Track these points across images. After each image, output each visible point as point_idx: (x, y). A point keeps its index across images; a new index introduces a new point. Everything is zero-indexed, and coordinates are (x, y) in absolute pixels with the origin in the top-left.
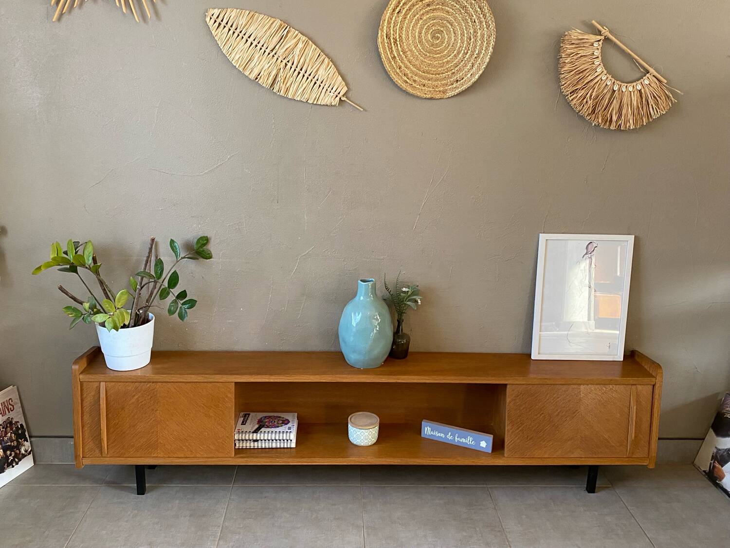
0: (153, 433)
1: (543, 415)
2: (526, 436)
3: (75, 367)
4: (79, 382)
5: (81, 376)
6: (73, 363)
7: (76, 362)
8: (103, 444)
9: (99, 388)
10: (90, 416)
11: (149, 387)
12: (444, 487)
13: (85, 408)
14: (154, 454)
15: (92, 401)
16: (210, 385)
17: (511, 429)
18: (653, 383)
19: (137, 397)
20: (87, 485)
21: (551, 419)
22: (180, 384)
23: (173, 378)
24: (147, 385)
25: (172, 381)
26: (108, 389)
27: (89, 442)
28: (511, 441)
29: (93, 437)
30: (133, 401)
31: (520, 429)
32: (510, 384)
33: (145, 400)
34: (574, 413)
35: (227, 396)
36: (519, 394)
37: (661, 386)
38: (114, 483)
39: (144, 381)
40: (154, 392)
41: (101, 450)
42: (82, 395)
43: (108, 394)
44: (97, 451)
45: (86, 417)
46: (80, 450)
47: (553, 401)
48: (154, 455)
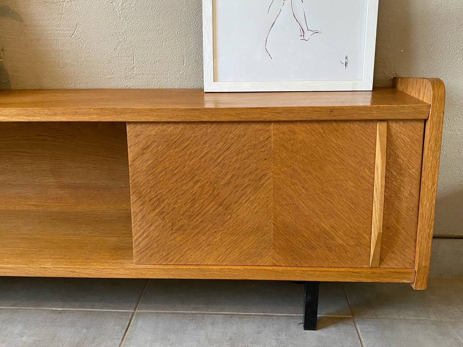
1: (198, 185)
2: (170, 224)
12: (60, 312)
17: (141, 211)
18: (424, 117)
21: (216, 193)
28: (143, 233)
31: (157, 211)
32: (130, 123)
34: (260, 179)
36: (149, 142)
37: (440, 123)
47: (217, 156)
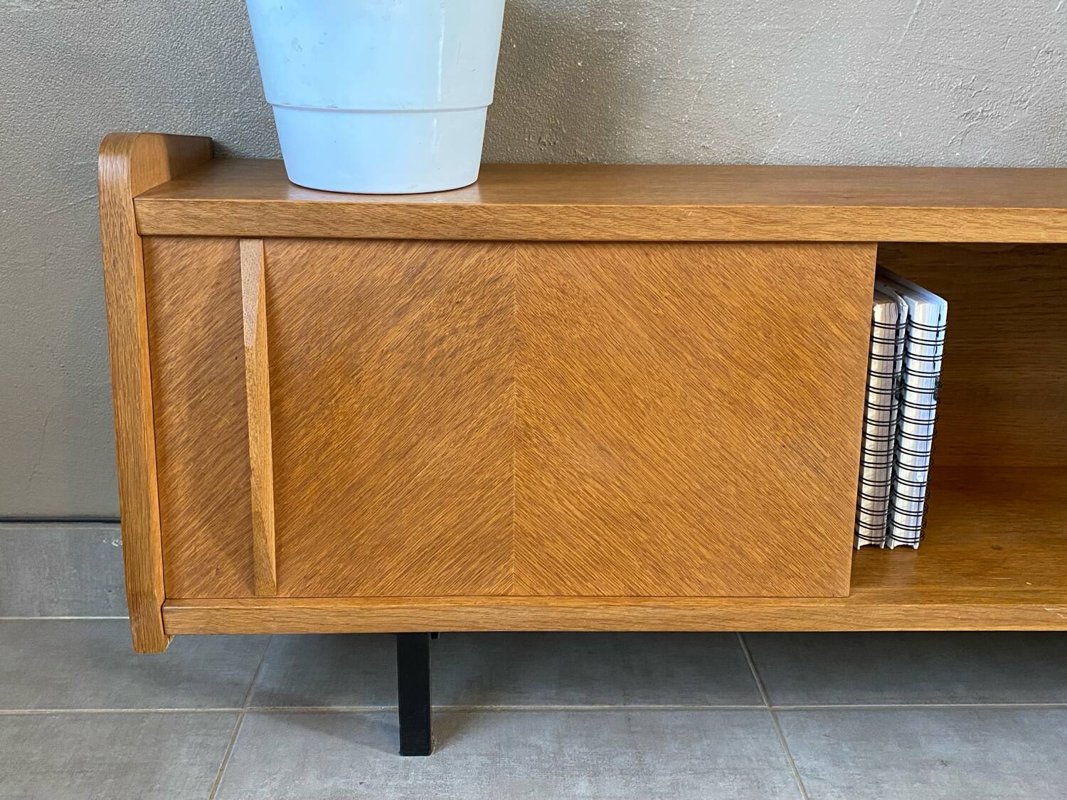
0: (487, 486)
3: (113, 169)
4: (136, 243)
5: (146, 208)
6: (104, 143)
7: (114, 143)
8: (259, 542)
9: (232, 270)
10: (192, 407)
11: (473, 269)
13: (169, 367)
14: (490, 584)
15: (201, 333)
16: (757, 259)
19: (414, 316)
20: (183, 707)
22: (621, 254)
23: (595, 222)
24: (464, 257)
25: (587, 234)
26: (277, 276)
27: (194, 532)
29: (212, 508)
30: (396, 334)
33: (455, 332)
35: (837, 316)
38: (289, 700)
39: (454, 233)
40: (496, 296)
41: (252, 563)
42: (151, 304)
43: (281, 303)
44: (231, 572)
45: (177, 412)
46: (151, 569)
48: (492, 590)
